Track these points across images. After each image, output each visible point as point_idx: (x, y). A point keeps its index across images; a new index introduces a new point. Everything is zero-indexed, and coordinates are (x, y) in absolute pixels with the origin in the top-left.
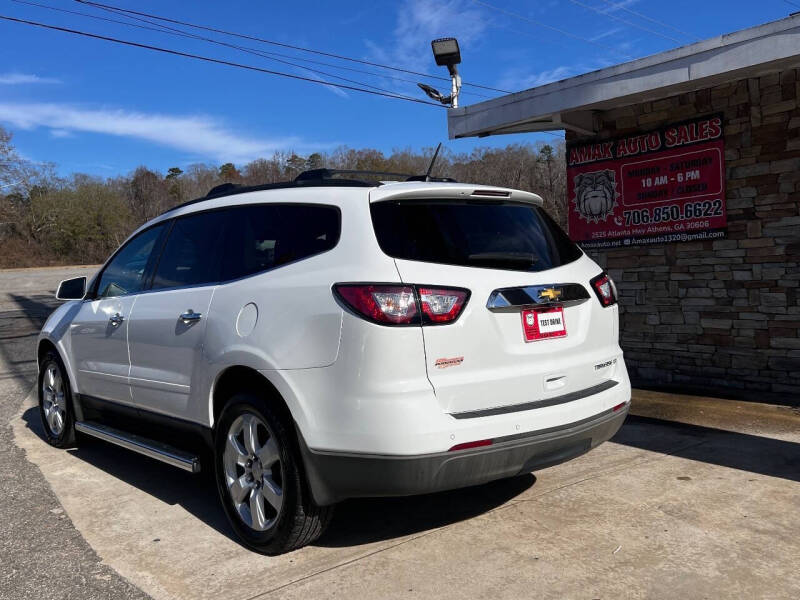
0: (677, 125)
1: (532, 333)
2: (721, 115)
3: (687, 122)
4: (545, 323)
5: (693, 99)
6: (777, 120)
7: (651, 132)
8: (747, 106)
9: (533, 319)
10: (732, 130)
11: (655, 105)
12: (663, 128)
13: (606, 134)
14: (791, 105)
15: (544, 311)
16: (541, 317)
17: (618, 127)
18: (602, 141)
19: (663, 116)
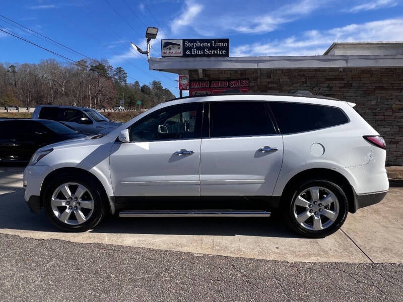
0: (234, 80)
2: (249, 79)
3: (238, 80)
5: (239, 72)
6: (265, 83)
7: (225, 81)
8: (257, 78)
10: (251, 84)
11: (226, 72)
12: (229, 80)
13: (206, 79)
14: (269, 80)
17: (211, 76)
18: (205, 81)
19: (229, 76)
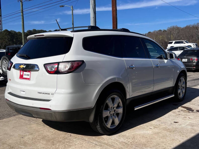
1: (21, 77)
4: (25, 75)
9: (22, 73)
15: (25, 71)
16: (25, 73)
